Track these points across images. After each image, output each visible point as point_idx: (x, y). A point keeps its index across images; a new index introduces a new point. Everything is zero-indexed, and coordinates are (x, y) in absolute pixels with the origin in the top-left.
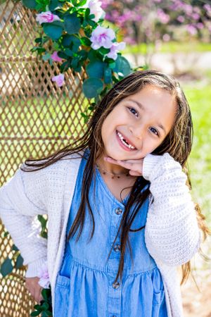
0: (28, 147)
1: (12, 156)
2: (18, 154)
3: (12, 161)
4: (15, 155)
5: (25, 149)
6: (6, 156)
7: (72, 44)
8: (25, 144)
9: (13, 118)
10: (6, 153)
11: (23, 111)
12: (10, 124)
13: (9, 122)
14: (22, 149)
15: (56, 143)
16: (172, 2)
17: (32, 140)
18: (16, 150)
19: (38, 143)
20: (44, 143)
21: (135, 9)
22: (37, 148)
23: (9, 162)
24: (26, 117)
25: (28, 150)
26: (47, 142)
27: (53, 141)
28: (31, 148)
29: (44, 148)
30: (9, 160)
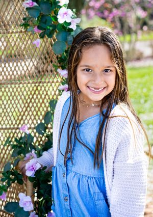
0: (21, 89)
1: (11, 95)
2: (15, 93)
3: (11, 98)
4: (13, 94)
5: (19, 90)
6: (7, 95)
7: (46, 20)
8: (19, 87)
9: (11, 70)
10: (7, 93)
11: (17, 65)
12: (9, 74)
13: (9, 73)
14: (17, 90)
15: (39, 85)
16: (148, 2)
17: (23, 84)
18: (13, 91)
19: (27, 86)
20: (31, 86)
21: (121, 8)
22: (27, 89)
23: (9, 99)
24: (19, 69)
25: (21, 91)
26: (33, 85)
27: (37, 85)
28: (23, 89)
29: (31, 89)
30: (9, 97)
